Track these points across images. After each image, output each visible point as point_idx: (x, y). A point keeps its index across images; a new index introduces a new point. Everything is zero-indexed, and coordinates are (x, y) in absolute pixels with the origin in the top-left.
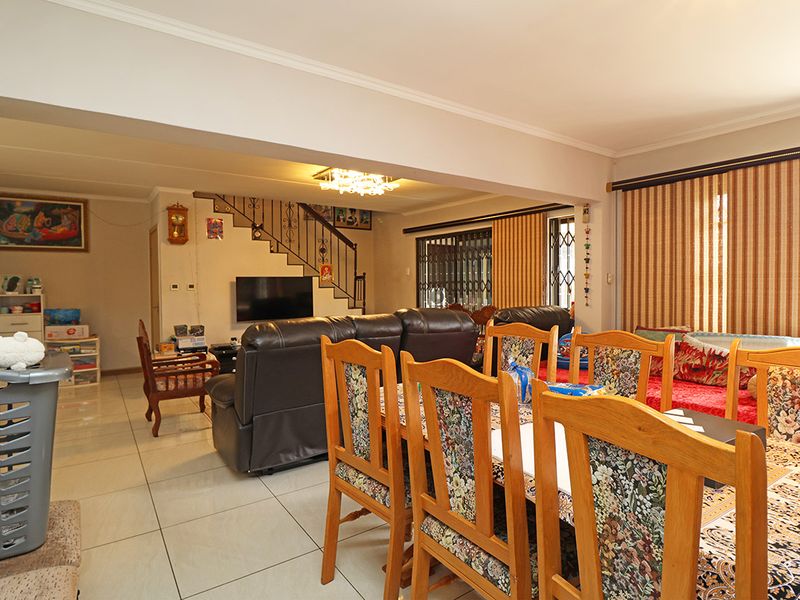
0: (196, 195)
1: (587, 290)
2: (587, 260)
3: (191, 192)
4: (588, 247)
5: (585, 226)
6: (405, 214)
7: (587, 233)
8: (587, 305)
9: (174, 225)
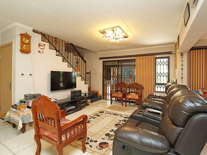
0: (34, 31)
1: (182, 78)
2: (182, 69)
3: (32, 29)
4: (182, 65)
5: (181, 59)
6: (99, 53)
7: (182, 61)
8: (182, 82)
9: (24, 43)
